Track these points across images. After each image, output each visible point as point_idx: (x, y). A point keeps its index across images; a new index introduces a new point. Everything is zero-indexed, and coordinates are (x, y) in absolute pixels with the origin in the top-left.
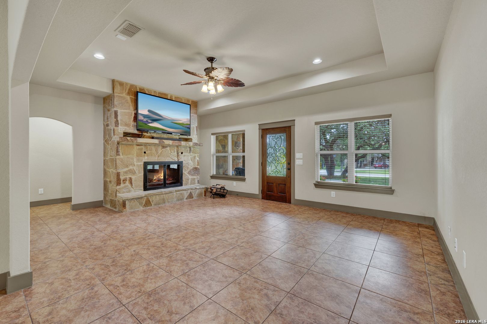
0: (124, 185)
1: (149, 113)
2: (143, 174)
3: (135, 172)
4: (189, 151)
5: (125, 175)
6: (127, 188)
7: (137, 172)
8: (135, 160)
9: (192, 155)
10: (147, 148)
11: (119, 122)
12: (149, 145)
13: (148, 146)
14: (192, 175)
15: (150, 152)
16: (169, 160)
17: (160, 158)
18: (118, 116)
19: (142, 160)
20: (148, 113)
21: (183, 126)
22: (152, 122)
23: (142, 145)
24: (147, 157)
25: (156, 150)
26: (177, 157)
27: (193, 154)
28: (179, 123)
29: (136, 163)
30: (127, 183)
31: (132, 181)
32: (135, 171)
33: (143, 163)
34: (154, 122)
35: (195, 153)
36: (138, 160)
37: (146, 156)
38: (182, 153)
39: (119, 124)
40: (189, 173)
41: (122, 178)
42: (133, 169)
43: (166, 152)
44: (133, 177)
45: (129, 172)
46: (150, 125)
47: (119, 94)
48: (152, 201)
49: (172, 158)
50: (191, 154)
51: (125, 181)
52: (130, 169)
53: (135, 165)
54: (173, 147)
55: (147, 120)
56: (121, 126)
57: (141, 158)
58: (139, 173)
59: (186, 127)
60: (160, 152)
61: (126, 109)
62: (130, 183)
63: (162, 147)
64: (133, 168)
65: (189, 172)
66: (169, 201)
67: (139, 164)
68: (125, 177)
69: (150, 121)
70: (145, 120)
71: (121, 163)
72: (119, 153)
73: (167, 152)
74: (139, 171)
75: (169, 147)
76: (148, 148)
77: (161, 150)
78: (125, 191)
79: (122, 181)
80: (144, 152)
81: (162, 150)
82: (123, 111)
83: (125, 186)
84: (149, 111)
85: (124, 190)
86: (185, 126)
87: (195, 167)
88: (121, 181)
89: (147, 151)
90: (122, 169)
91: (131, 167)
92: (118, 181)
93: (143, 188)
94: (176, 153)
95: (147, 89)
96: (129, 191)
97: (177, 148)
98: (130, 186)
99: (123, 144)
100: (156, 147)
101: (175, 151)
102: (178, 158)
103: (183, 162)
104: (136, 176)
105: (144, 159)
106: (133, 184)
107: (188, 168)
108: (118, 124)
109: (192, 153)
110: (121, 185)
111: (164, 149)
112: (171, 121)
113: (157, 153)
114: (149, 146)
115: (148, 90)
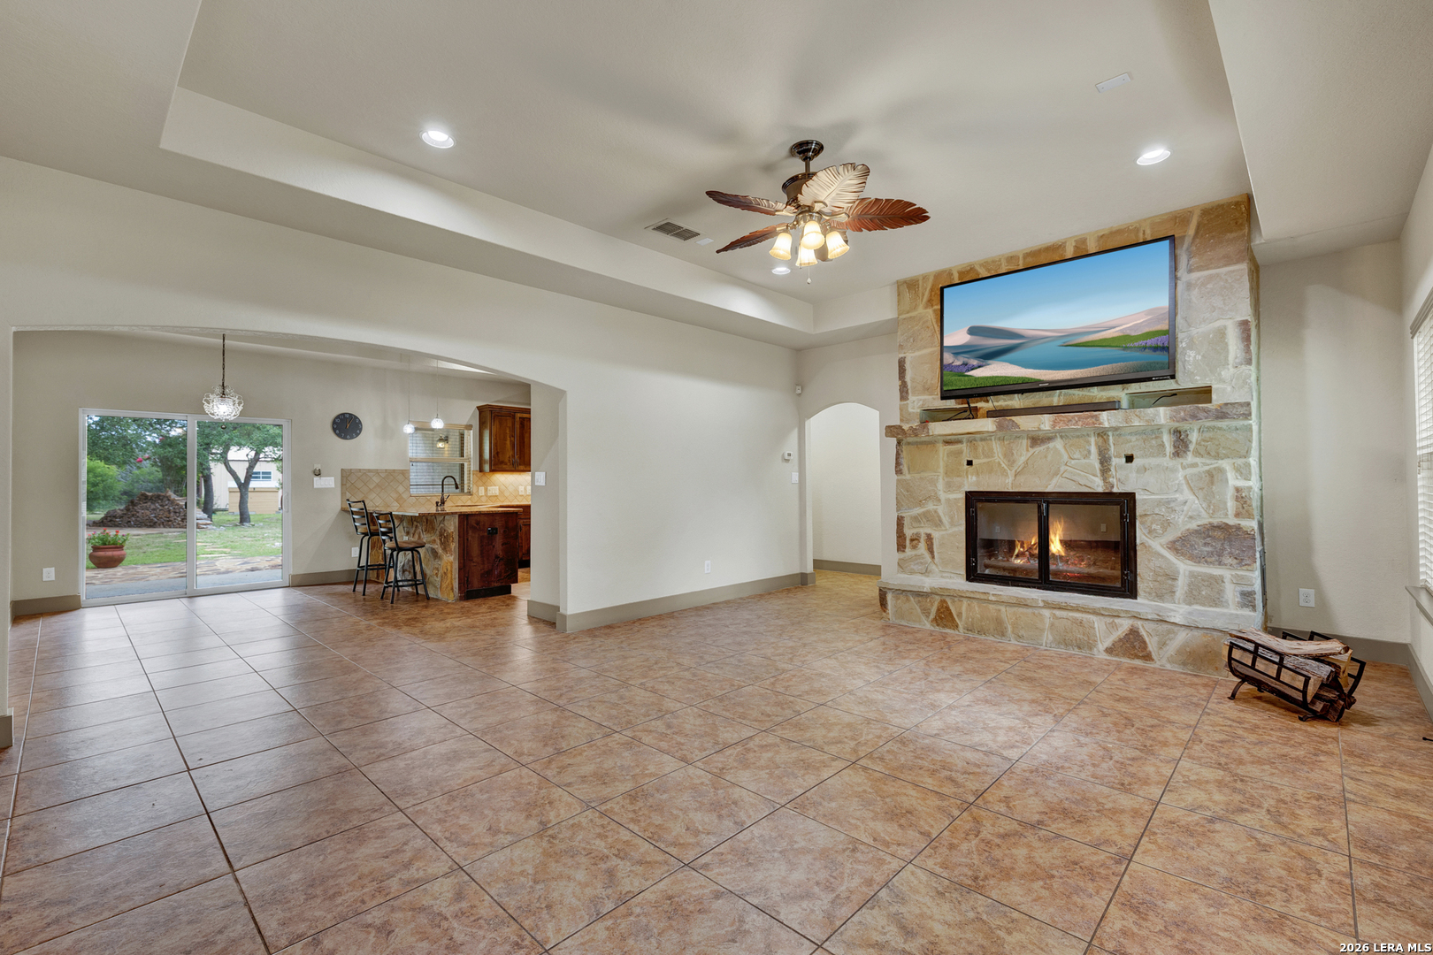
0: (914, 553)
1: (973, 337)
2: (963, 528)
3: (941, 521)
4: (1169, 449)
5: (915, 525)
6: (921, 563)
7: (945, 520)
8: (941, 485)
9: (1194, 465)
10: (976, 449)
11: (909, 387)
12: (982, 440)
13: (980, 443)
14: (1198, 559)
15: (985, 460)
16: (1060, 487)
17: (1021, 479)
18: (907, 372)
19: (960, 487)
20: (969, 336)
21: (1125, 348)
22: (981, 363)
23: (960, 442)
24: (974, 478)
25: (1009, 455)
26: (1103, 475)
27: (1198, 460)
28: (1105, 340)
29: (943, 496)
30: (922, 545)
31: (932, 544)
32: (939, 517)
33: (963, 496)
34: (990, 362)
35: (1217, 457)
36: (949, 487)
37: (972, 475)
38: (1130, 459)
39: (909, 391)
40: (1174, 547)
41: (908, 532)
42: (936, 512)
43: (1046, 457)
44: (936, 535)
45: (924, 520)
46: (977, 373)
47: (908, 313)
48: (960, 615)
49: (1074, 478)
50: (1190, 458)
51: (916, 542)
52: (928, 512)
53: (939, 500)
54: (1078, 437)
55: (966, 360)
56: (914, 394)
57: (959, 479)
58: (952, 524)
59: (1145, 348)
60: (1023, 459)
61: (925, 348)
62: (929, 549)
63: (1029, 441)
64: (935, 507)
65: (1174, 542)
66: (1022, 632)
67: (952, 496)
68: (915, 531)
69: (975, 362)
70: (958, 363)
71: (905, 493)
72: (901, 467)
73: (1049, 458)
74: (952, 518)
75: (1059, 439)
76: (980, 449)
77: (1027, 450)
78: (915, 567)
79: (908, 542)
80: (966, 463)
81: (1031, 451)
82: (918, 353)
83: (916, 555)
84: (973, 331)
85: (912, 566)
86: (1136, 344)
87: (1215, 521)
88: (905, 539)
89: (977, 458)
90: (909, 508)
91: (930, 506)
92: (900, 539)
93: (963, 572)
94: (1094, 460)
95: (981, 265)
96: (926, 572)
97: (1100, 440)
98: (927, 556)
99: (909, 443)
100: (1006, 443)
101: (1089, 452)
102: (1105, 480)
103: (1137, 497)
104: (944, 533)
105: (966, 482)
106: (936, 554)
107: (1167, 524)
108: (907, 392)
109: (1197, 453)
110: (907, 550)
111: (1038, 449)
112: (1060, 342)
113: (1011, 463)
114: (983, 443)
115: (985, 264)
